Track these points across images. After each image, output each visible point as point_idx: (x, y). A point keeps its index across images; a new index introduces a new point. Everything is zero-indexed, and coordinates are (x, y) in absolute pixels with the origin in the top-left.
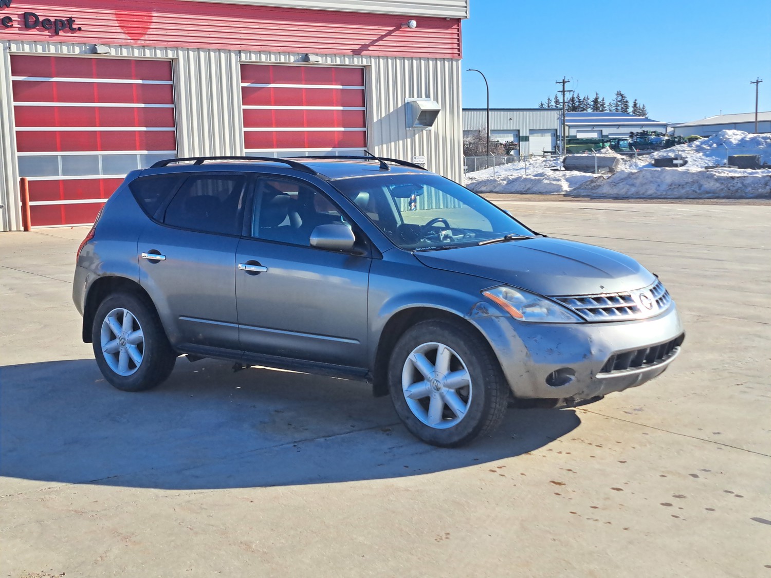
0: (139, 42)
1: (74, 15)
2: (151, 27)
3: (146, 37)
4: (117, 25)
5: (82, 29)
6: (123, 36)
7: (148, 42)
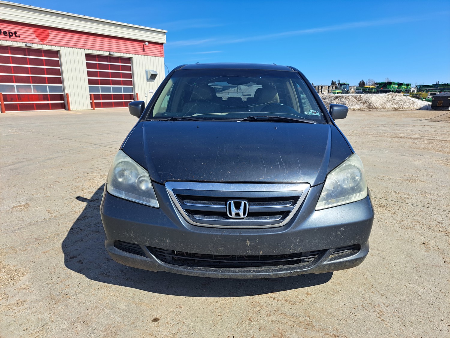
0: (44, 43)
1: (16, 31)
2: (49, 37)
3: (47, 41)
4: (35, 36)
5: (20, 36)
6: (38, 40)
7: (48, 43)
